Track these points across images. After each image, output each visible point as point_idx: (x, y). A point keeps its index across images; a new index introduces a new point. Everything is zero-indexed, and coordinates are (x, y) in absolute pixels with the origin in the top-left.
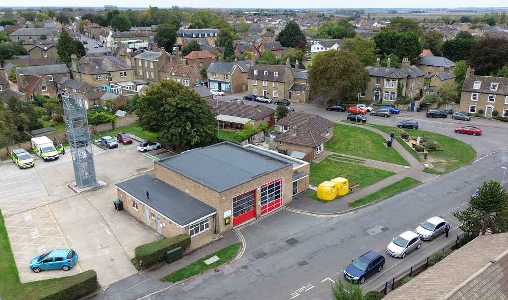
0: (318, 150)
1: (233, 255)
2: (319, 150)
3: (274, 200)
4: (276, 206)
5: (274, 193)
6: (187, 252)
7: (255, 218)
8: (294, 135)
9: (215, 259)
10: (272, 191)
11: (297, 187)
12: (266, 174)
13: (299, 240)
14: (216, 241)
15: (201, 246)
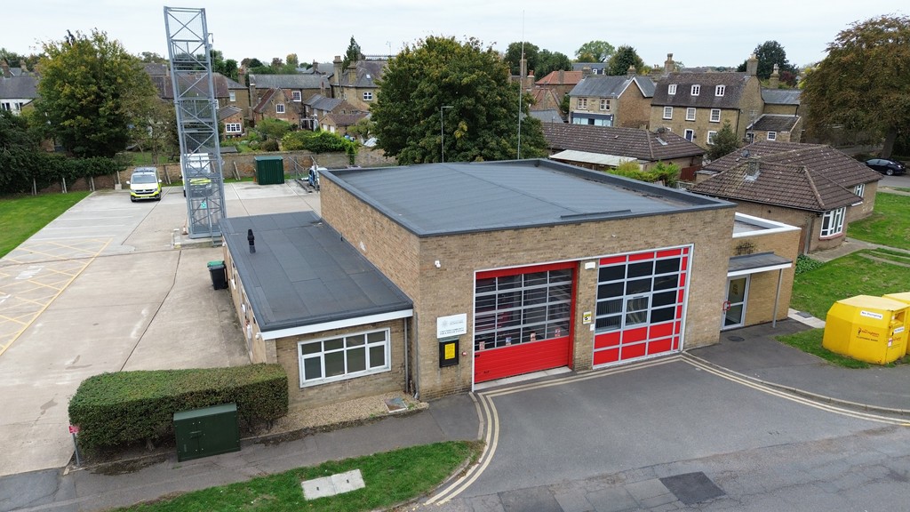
0: (826, 227)
1: (422, 485)
2: (830, 228)
3: (648, 324)
4: (655, 348)
5: (649, 295)
6: (276, 431)
7: (566, 370)
8: (751, 179)
9: (351, 481)
10: (645, 286)
11: (744, 303)
12: (625, 216)
13: (726, 487)
14: (394, 415)
15: (335, 420)
